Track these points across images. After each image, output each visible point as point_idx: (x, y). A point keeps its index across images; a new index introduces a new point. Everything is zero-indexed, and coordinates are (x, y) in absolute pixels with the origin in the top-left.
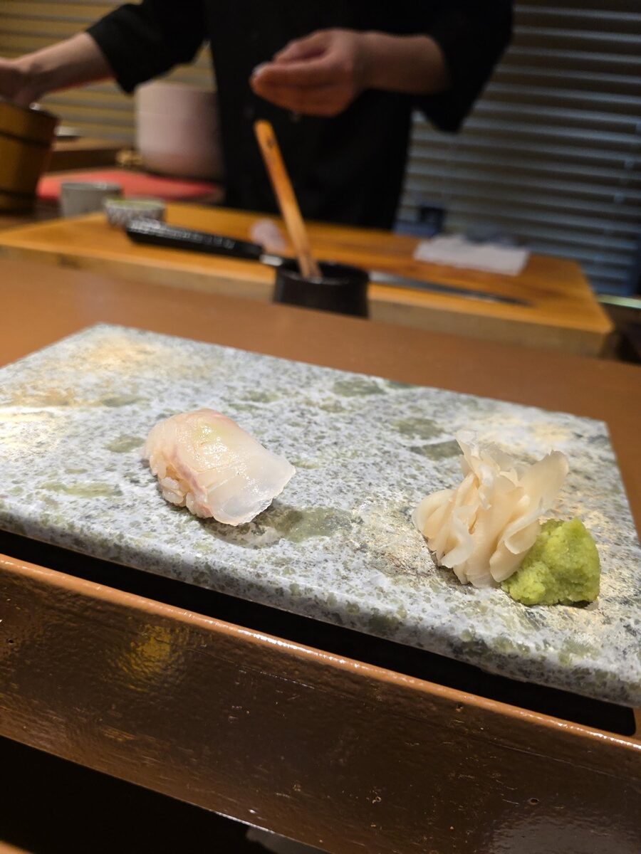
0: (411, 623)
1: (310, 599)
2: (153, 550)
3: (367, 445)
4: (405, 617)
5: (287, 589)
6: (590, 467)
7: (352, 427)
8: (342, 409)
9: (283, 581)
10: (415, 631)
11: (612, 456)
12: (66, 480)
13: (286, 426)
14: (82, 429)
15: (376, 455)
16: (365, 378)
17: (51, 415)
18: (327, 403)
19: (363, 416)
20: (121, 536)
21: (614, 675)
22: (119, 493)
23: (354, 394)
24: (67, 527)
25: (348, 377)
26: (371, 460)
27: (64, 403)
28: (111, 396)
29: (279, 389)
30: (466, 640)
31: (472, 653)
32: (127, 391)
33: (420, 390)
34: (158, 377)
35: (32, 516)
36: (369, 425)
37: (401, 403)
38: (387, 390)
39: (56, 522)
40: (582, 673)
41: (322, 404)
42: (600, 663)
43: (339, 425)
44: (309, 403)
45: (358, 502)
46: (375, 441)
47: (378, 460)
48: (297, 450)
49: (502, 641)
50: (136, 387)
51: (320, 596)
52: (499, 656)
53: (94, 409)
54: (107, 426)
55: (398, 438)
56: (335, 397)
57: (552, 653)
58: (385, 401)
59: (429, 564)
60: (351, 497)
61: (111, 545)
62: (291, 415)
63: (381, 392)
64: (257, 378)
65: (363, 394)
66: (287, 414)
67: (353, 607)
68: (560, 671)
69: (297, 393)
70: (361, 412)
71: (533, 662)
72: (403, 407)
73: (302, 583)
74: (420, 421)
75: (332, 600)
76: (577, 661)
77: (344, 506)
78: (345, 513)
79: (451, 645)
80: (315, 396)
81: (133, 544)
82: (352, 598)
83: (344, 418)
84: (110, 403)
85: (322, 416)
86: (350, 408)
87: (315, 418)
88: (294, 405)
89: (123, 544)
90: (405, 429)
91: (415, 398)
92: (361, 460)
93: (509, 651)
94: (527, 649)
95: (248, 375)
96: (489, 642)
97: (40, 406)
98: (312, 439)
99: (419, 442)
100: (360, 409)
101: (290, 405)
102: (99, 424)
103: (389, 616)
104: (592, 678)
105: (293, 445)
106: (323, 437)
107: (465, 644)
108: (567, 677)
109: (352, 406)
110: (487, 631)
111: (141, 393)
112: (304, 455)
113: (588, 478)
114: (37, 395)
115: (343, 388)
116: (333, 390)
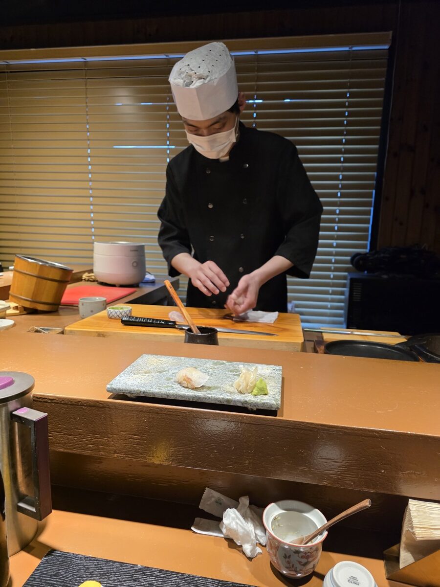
1: (215, 399)
4: (232, 398)
6: (274, 375)
7: (219, 372)
8: (216, 368)
9: (210, 396)
10: (235, 401)
11: (281, 373)
12: (160, 385)
14: (157, 377)
16: (220, 361)
17: (148, 375)
18: (212, 367)
19: (221, 369)
20: (177, 393)
21: (269, 403)
22: (173, 387)
23: (218, 365)
24: (165, 393)
25: (216, 361)
26: (224, 377)
27: (150, 373)
28: (159, 370)
31: (245, 404)
32: (162, 369)
33: (235, 363)
34: (167, 366)
35: (158, 392)
36: (223, 371)
39: (163, 392)
40: (264, 404)
41: (210, 368)
42: (267, 401)
43: (215, 372)
44: (207, 368)
45: (222, 384)
46: (224, 374)
47: (226, 377)
49: (250, 400)
50: (164, 368)
52: (250, 403)
53: (157, 374)
54: (162, 376)
55: (230, 373)
57: (258, 401)
58: (226, 366)
59: (237, 392)
61: (175, 395)
63: (225, 364)
64: (192, 363)
65: (220, 365)
67: (223, 398)
68: (260, 404)
69: (203, 366)
71: (255, 403)
72: (231, 367)
73: (213, 396)
74: (235, 369)
75: (219, 398)
76: (263, 401)
77: (219, 385)
79: (241, 403)
80: (208, 366)
82: (223, 397)
83: (216, 370)
84: (159, 372)
85: (211, 370)
87: (209, 371)
90: (231, 371)
92: (222, 378)
94: (254, 401)
95: (190, 363)
96: (248, 401)
97: (144, 374)
99: (235, 373)
102: (160, 376)
103: (230, 399)
104: (266, 404)
107: (244, 402)
108: (262, 405)
109: (218, 368)
110: (247, 399)
111: (166, 369)
113: (273, 377)
114: (141, 372)
115: (214, 364)
116: (213, 364)
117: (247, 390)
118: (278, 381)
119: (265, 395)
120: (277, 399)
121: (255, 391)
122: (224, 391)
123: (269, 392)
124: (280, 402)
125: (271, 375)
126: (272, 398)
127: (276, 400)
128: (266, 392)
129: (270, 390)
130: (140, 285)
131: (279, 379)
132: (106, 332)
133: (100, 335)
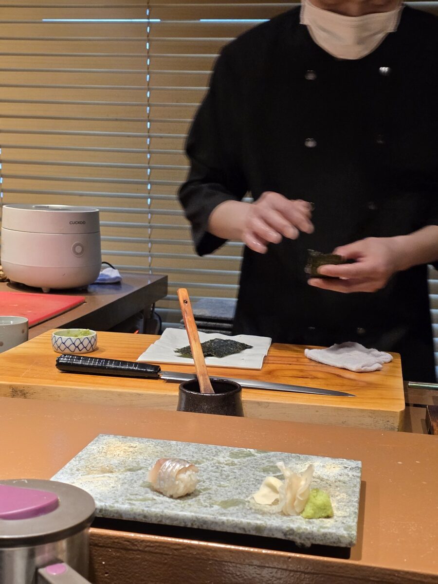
0: (269, 526)
1: (234, 524)
2: (176, 515)
3: (249, 478)
4: (266, 524)
5: (226, 521)
6: (347, 479)
7: (241, 471)
8: (236, 464)
9: (224, 518)
10: (271, 530)
12: (132, 497)
13: (211, 473)
14: (126, 481)
15: (253, 481)
16: (245, 450)
17: (109, 477)
18: (228, 462)
19: (246, 466)
20: (163, 512)
21: (335, 533)
22: (155, 500)
23: (240, 457)
24: (141, 511)
25: (236, 450)
26: (251, 483)
27: (112, 472)
28: (129, 467)
29: (203, 458)
30: (287, 529)
31: (290, 534)
32: (135, 464)
33: (272, 453)
34: (145, 458)
35: (127, 509)
36: (249, 470)
37: (263, 460)
38: (256, 454)
39: (137, 510)
40: (325, 535)
41: (225, 462)
42: (330, 531)
43: (235, 471)
44: (219, 463)
45: (247, 496)
46: (252, 476)
47: (254, 482)
48: (219, 481)
49: (299, 528)
50: (138, 463)
51: (237, 522)
52: (298, 534)
53: (126, 473)
54: (135, 479)
56: (231, 459)
57: (315, 529)
58: (255, 459)
60: (244, 495)
61: (159, 515)
62: (212, 468)
63: (253, 455)
64: (191, 454)
65: (244, 457)
66: (210, 468)
67: (249, 524)
68: (318, 535)
69: (213, 459)
70: (244, 465)
71: (309, 533)
73: (231, 518)
74: (272, 467)
75: (241, 522)
76: (323, 531)
77: (242, 498)
78: (243, 500)
79: (283, 532)
80: (221, 460)
81: (168, 514)
82: (249, 521)
83: (237, 468)
84: (130, 470)
85: (226, 468)
86: (239, 464)
87: (223, 469)
88: (212, 464)
89: (164, 514)
90: (265, 470)
91: (270, 457)
92: (247, 483)
93: (301, 531)
94: (307, 529)
95: (187, 453)
96: (295, 529)
97: (102, 474)
98: (224, 477)
100: (244, 463)
101: (211, 464)
102: (131, 478)
103: (262, 525)
104: (328, 536)
105: (216, 480)
106: (229, 476)
107: (288, 531)
108: (321, 537)
109: (240, 463)
110: (294, 526)
111: (142, 465)
112: (222, 483)
113: (344, 483)
114: (96, 470)
115: (233, 455)
116: (230, 456)
117: (293, 507)
118: (354, 492)
119: (328, 517)
120: (350, 527)
121: (309, 511)
122: (251, 509)
123: (335, 512)
124: (354, 533)
125: (342, 478)
126: (340, 525)
127: (348, 528)
128: (329, 513)
129: (338, 509)
130: (91, 289)
131: (355, 486)
132: (28, 387)
133: (17, 392)
